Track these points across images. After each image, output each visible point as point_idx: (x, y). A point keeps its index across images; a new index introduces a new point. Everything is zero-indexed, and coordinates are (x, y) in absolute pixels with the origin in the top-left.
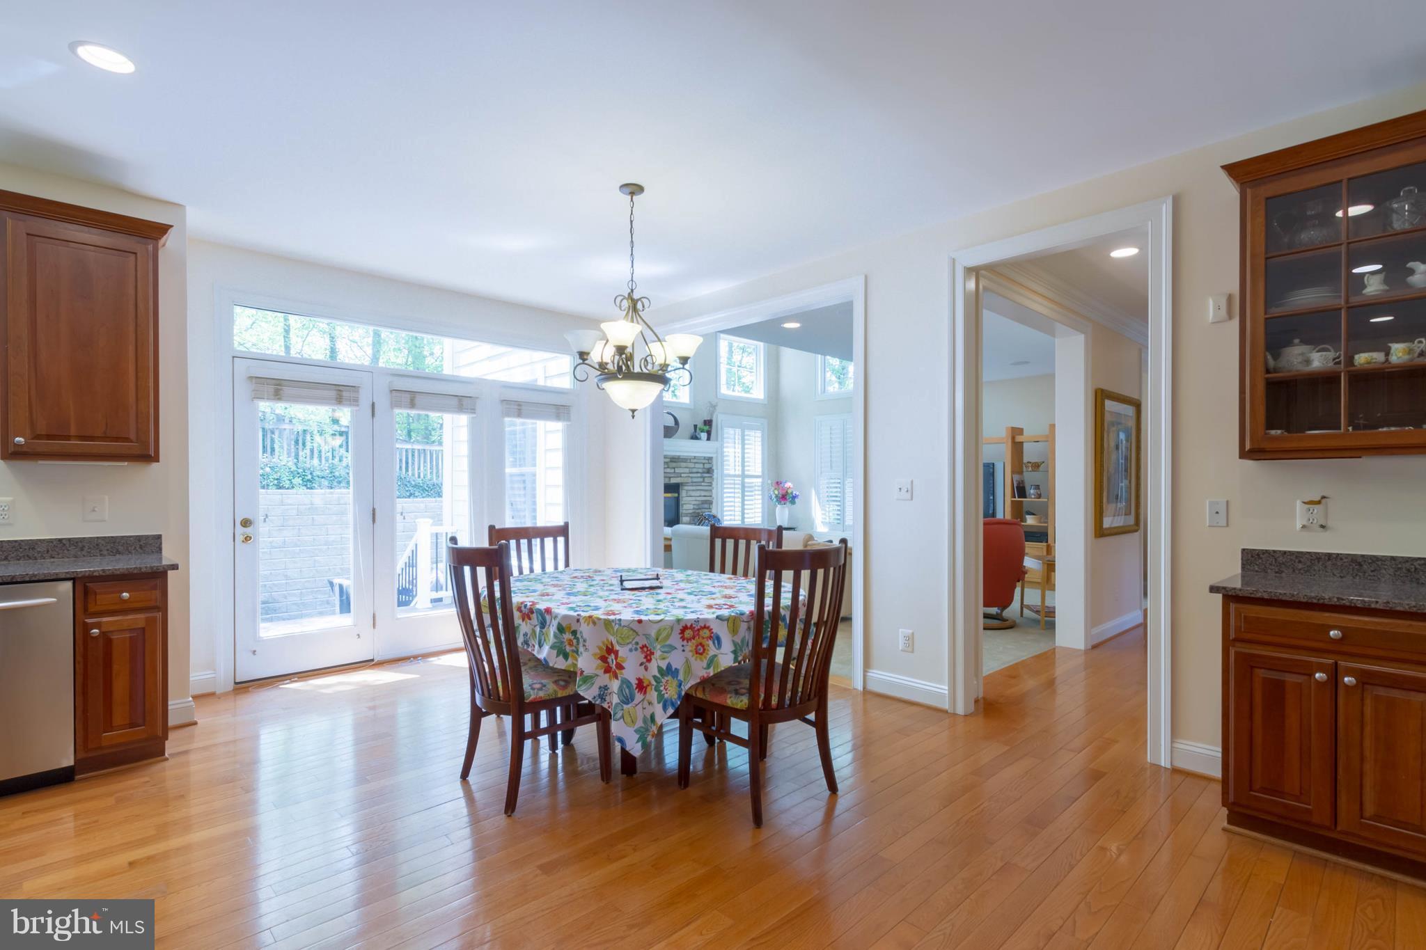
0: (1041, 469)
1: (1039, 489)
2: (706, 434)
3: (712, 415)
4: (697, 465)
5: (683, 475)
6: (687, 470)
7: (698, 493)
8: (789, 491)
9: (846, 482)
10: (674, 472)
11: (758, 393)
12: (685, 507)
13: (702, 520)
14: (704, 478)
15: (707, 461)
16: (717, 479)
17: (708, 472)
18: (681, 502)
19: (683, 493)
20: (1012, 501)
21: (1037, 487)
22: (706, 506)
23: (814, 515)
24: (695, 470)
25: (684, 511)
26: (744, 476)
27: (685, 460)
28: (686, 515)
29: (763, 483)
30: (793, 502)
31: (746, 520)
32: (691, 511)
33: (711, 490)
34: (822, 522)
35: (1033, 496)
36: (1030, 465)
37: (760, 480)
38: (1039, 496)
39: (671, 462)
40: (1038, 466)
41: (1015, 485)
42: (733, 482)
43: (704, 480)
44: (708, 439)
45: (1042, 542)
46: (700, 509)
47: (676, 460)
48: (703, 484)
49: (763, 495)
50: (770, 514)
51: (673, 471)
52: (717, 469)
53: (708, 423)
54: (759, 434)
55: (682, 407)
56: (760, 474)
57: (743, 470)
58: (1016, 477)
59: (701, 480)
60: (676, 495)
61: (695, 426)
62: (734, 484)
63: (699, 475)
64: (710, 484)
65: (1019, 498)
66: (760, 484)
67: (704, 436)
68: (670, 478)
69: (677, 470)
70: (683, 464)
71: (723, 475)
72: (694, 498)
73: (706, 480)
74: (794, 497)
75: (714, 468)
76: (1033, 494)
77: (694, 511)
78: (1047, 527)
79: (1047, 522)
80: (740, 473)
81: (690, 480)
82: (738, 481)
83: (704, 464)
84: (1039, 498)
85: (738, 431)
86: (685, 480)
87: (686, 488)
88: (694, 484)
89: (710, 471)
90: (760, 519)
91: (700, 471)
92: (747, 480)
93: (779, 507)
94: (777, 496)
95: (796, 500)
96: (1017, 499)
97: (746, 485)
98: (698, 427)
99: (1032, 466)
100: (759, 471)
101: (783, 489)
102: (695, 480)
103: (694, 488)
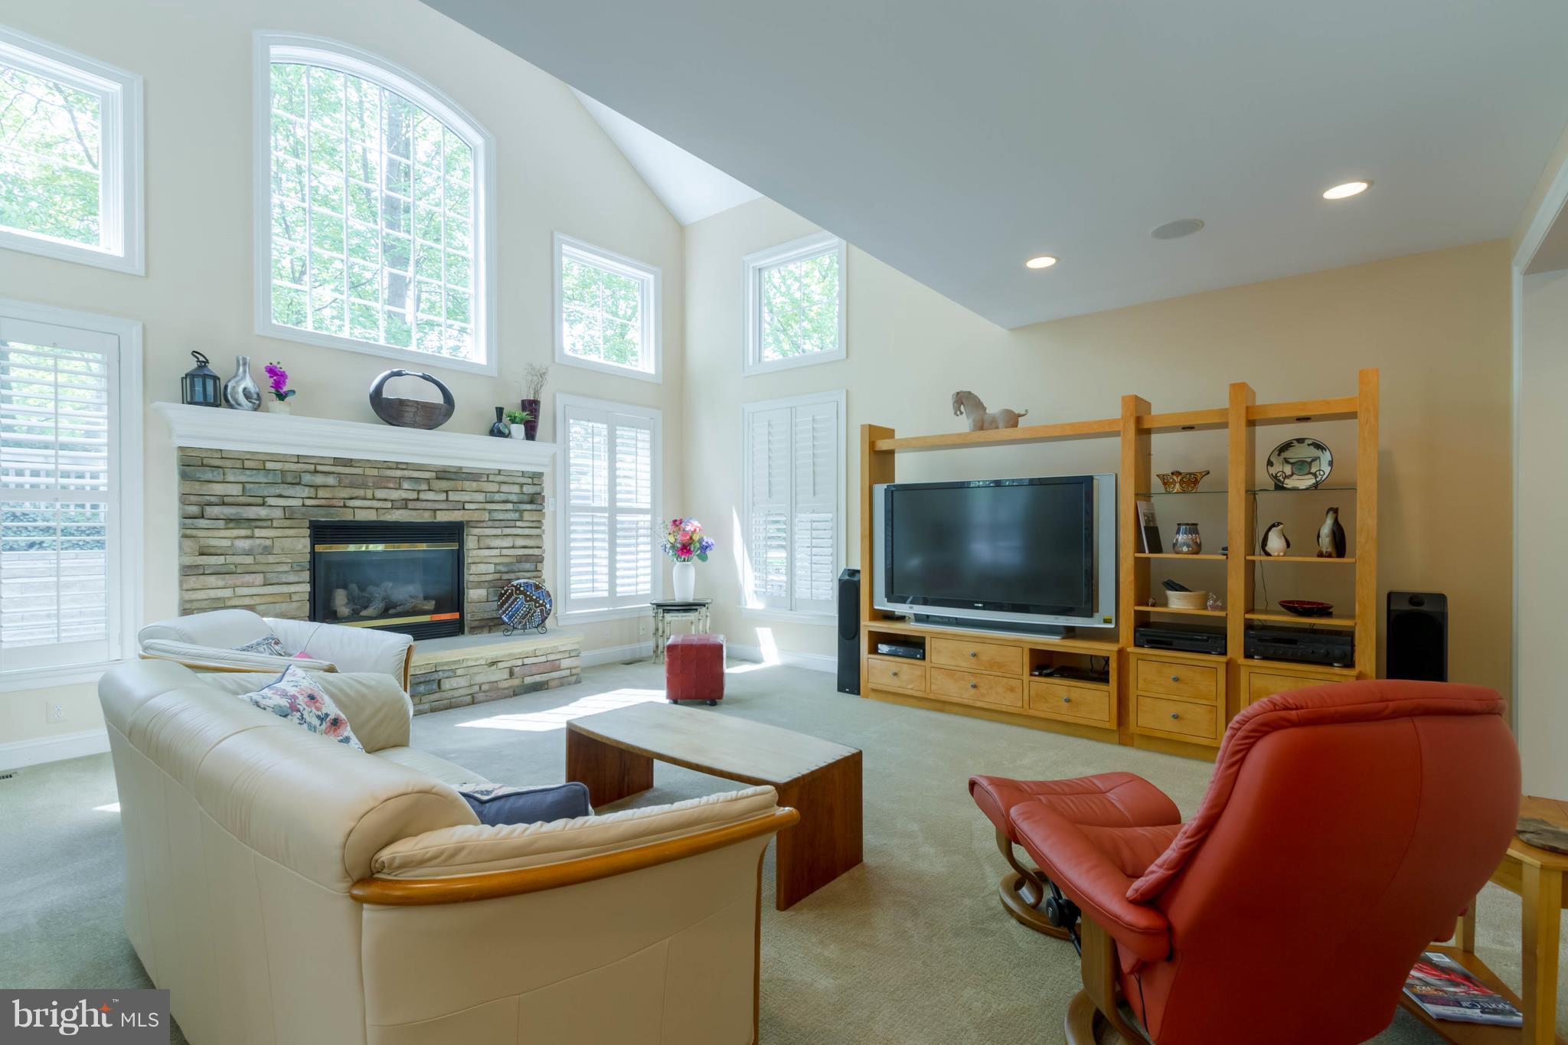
0: (1200, 487)
1: (1196, 532)
2: (522, 427)
3: (536, 392)
4: (504, 488)
5: (467, 506)
6: (480, 497)
7: (508, 542)
8: (696, 537)
9: (797, 520)
10: (447, 500)
11: (645, 362)
12: (474, 569)
13: (511, 594)
14: (521, 512)
15: (529, 481)
16: (555, 513)
17: (531, 502)
18: (468, 560)
19: (470, 542)
20: (1136, 559)
21: (1193, 528)
22: (528, 566)
23: (741, 578)
24: (497, 497)
25: (472, 578)
26: (613, 510)
27: (474, 476)
28: (479, 585)
29: (653, 522)
30: (703, 557)
31: (618, 589)
32: (489, 578)
33: (539, 536)
34: (756, 592)
35: (1185, 549)
36: (1177, 479)
37: (648, 517)
38: (1197, 548)
39: (438, 478)
40: (1196, 482)
41: (1143, 524)
42: (590, 520)
43: (521, 516)
44: (530, 434)
45: (1209, 653)
46: (513, 572)
47: (453, 476)
48: (519, 524)
49: (653, 543)
50: (664, 578)
51: (443, 497)
52: (555, 496)
53: (531, 406)
54: (645, 436)
55: (468, 372)
56: (648, 506)
57: (613, 499)
58: (1143, 507)
59: (516, 516)
60: (455, 547)
61: (500, 411)
62: (593, 524)
63: (510, 506)
64: (538, 524)
65: (1151, 552)
66: (648, 524)
67: (518, 430)
68: (435, 510)
69: (452, 496)
70: (467, 485)
71: (567, 509)
72: (496, 552)
73: (527, 516)
74: (704, 548)
75: (547, 493)
76: (1185, 544)
77: (497, 576)
78: (1224, 619)
79: (1224, 608)
80: (605, 504)
81: (486, 516)
82: (603, 518)
83: (522, 485)
84: (1197, 553)
85: (602, 428)
86: (476, 516)
87: (476, 531)
88: (497, 524)
89: (535, 499)
90: (648, 586)
91: (514, 498)
92: (620, 518)
93: (678, 565)
94: (673, 546)
95: (708, 553)
96: (1147, 555)
97: (618, 526)
98: (505, 411)
99: (1182, 482)
100: (645, 500)
101: (685, 533)
102: (501, 516)
103: (498, 532)
